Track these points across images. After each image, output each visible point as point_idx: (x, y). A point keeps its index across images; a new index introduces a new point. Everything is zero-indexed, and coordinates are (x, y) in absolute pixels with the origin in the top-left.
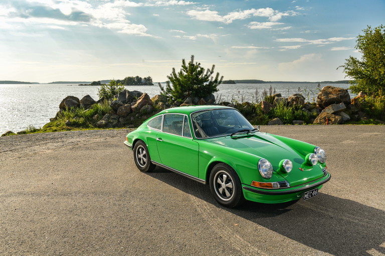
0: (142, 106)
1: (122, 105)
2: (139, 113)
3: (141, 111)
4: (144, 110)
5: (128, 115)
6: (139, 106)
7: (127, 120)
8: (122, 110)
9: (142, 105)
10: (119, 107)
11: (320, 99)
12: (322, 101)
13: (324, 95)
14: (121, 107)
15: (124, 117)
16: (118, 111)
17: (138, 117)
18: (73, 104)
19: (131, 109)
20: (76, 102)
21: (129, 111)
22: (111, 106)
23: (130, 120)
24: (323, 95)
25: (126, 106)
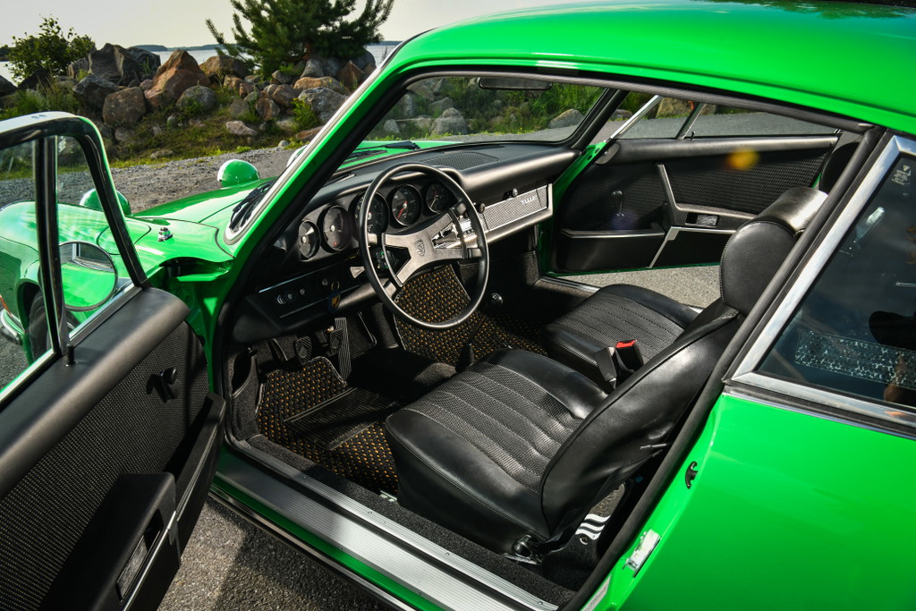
0: (179, 91)
1: (113, 90)
2: (175, 111)
3: (179, 104)
4: (190, 102)
5: (140, 119)
6: (171, 91)
7: (142, 136)
8: (117, 104)
9: (178, 86)
14: (112, 96)
15: (127, 127)
16: (105, 109)
17: (175, 125)
19: (146, 101)
21: (140, 108)
23: (152, 134)
25: (127, 94)
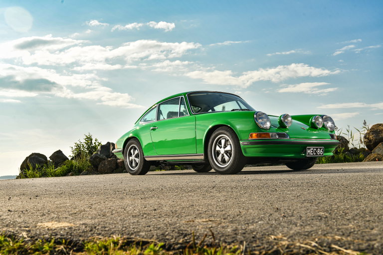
1: (104, 159)
5: (113, 171)
8: (105, 165)
10: (100, 161)
11: (368, 139)
12: (370, 141)
13: (373, 134)
14: (103, 162)
16: (100, 167)
18: (40, 162)
19: (117, 164)
20: (43, 160)
21: (114, 166)
22: (90, 161)
24: (371, 134)
25: (110, 161)
